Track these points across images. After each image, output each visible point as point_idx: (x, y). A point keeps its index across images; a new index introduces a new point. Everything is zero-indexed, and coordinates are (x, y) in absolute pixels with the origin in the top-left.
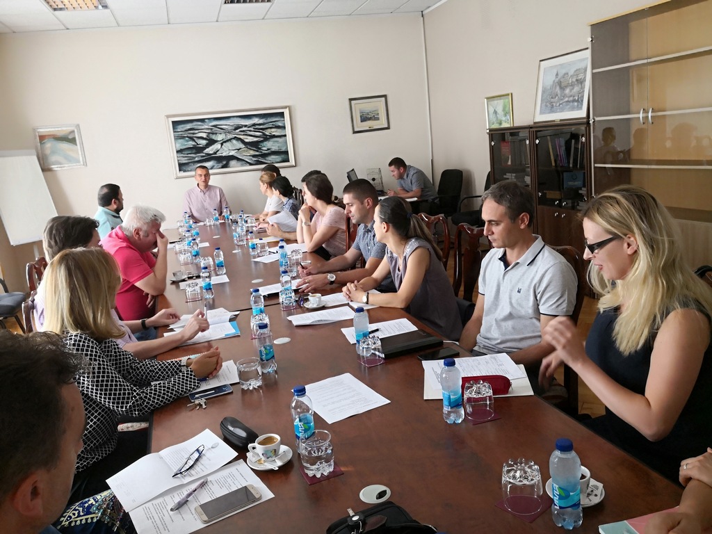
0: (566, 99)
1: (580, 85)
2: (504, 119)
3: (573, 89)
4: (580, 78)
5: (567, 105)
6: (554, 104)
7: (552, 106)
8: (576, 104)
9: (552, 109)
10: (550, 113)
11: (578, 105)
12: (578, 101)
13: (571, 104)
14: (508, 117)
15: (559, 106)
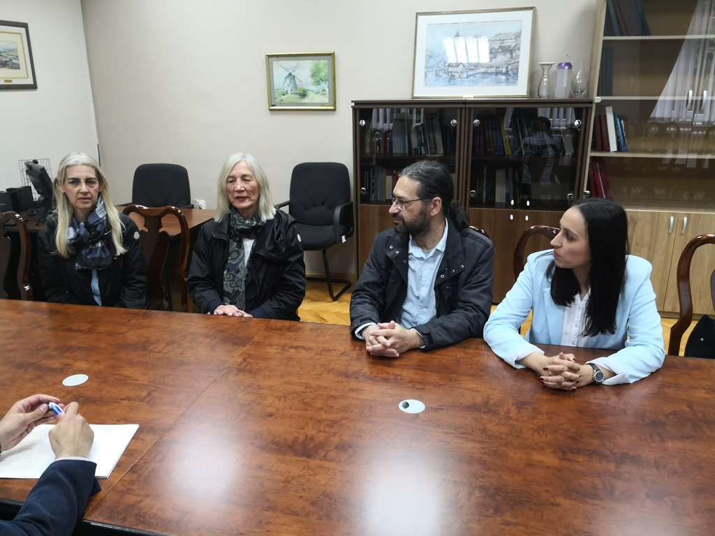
0: (483, 70)
1: (508, 55)
3: (495, 57)
4: (507, 44)
5: (484, 78)
6: (457, 75)
8: (503, 77)
9: (452, 80)
10: (446, 85)
11: (507, 79)
12: (506, 73)
13: (494, 77)
14: (325, 86)
15: (468, 77)
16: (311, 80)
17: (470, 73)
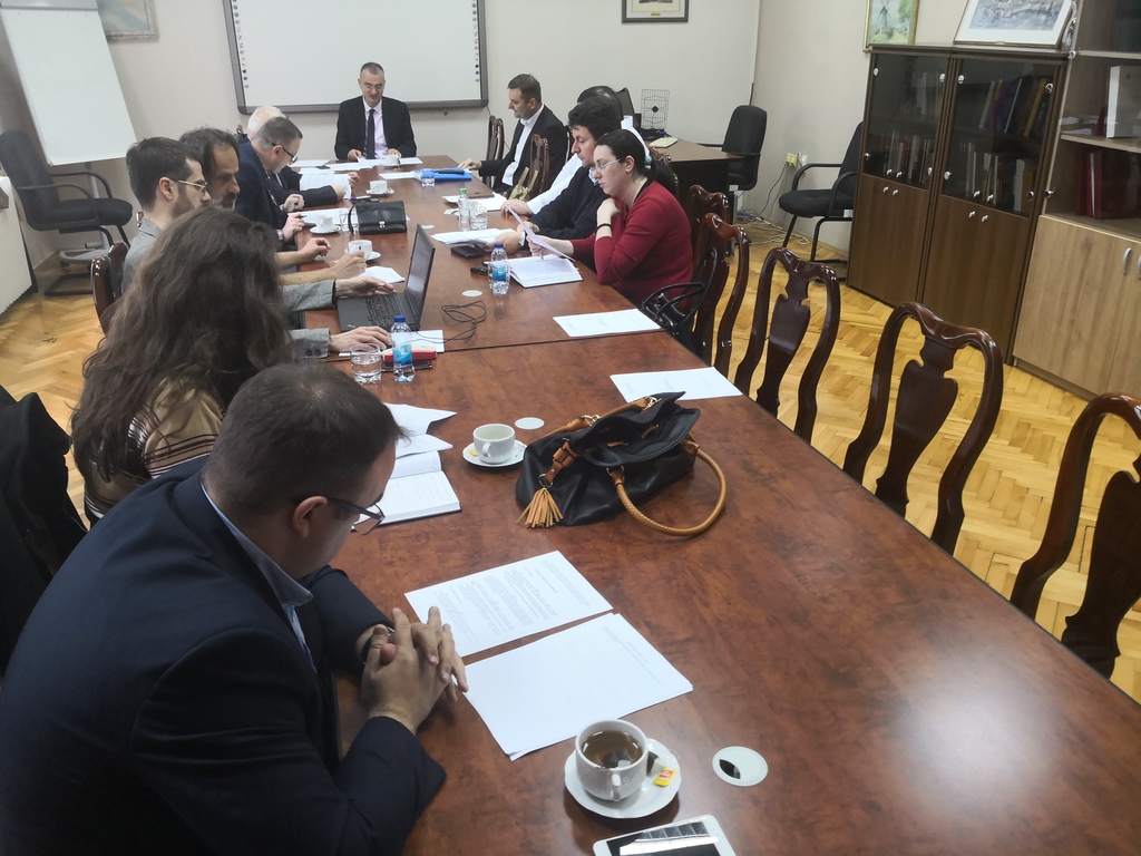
0: (1027, 7)
2: (898, 26)
5: (1025, 18)
6: (1002, 13)
7: (997, 17)
8: (1043, 17)
9: (996, 20)
10: (988, 27)
11: (1046, 21)
12: (1048, 13)
13: (1035, 16)
14: (907, 23)
15: (1011, 16)
16: (898, 16)
17: (1015, 11)
